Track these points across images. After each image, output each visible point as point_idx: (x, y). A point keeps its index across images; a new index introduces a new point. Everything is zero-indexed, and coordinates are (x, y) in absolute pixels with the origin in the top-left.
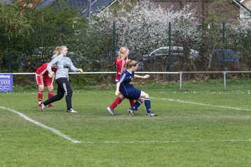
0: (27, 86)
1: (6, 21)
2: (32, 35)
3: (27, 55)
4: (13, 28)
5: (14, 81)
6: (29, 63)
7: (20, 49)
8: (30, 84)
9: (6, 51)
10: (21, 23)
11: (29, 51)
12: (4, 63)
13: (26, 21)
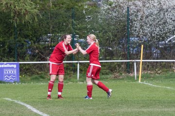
0: (34, 76)
1: (12, 6)
2: (40, 20)
3: (35, 43)
4: (19, 14)
5: (21, 70)
6: (37, 51)
7: (26, 36)
8: (38, 74)
9: (12, 38)
10: (28, 8)
11: (37, 38)
12: (10, 52)
13: (34, 6)
